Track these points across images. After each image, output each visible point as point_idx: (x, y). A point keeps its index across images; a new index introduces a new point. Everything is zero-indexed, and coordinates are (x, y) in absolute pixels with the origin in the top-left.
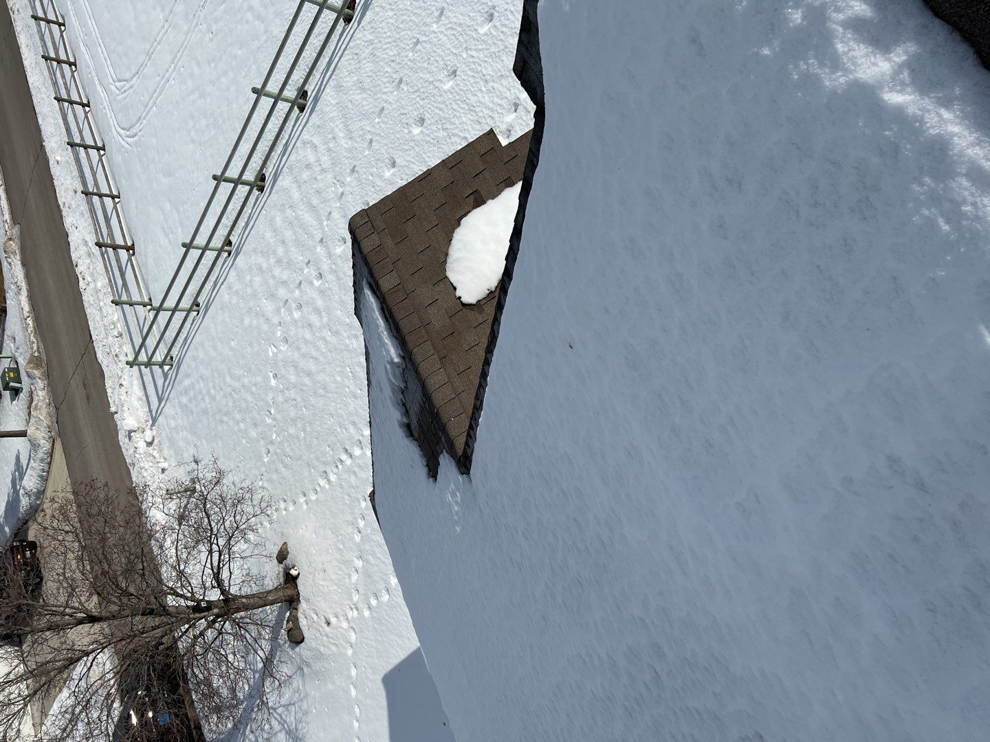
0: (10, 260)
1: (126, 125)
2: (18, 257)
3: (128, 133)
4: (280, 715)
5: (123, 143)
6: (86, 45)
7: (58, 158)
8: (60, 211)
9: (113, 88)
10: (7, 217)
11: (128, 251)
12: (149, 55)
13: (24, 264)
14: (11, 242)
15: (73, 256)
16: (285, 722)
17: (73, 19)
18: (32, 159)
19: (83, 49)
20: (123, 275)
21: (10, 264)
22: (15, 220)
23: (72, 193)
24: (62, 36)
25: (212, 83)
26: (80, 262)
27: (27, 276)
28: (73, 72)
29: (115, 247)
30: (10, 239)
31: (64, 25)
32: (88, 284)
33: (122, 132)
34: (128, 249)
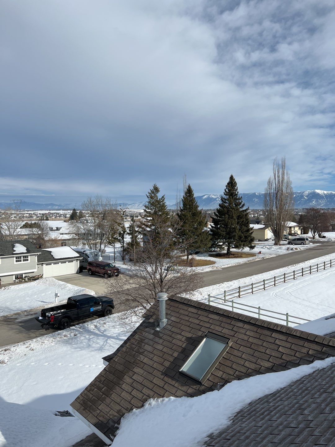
0: (210, 267)
1: (277, 295)
2: (212, 270)
3: (275, 295)
4: (106, 345)
5: (271, 294)
6: (293, 285)
7: (252, 279)
8: (237, 279)
9: (286, 292)
10: (223, 267)
11: (238, 296)
12: (303, 300)
13: (211, 271)
14: (216, 268)
15: (225, 283)
16: (105, 346)
17: (299, 281)
18: (246, 273)
19: (292, 284)
20: (230, 295)
21: (209, 267)
22: (222, 268)
23: (244, 282)
24: (291, 279)
25: (309, 315)
26: (225, 285)
27: (207, 272)
28: (282, 282)
29: (239, 292)
30: (217, 267)
31: (294, 279)
32: (219, 286)
33: (274, 294)
34: (239, 296)
